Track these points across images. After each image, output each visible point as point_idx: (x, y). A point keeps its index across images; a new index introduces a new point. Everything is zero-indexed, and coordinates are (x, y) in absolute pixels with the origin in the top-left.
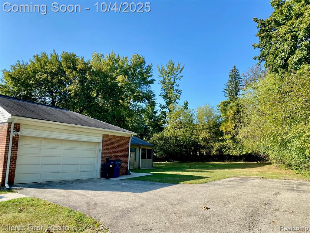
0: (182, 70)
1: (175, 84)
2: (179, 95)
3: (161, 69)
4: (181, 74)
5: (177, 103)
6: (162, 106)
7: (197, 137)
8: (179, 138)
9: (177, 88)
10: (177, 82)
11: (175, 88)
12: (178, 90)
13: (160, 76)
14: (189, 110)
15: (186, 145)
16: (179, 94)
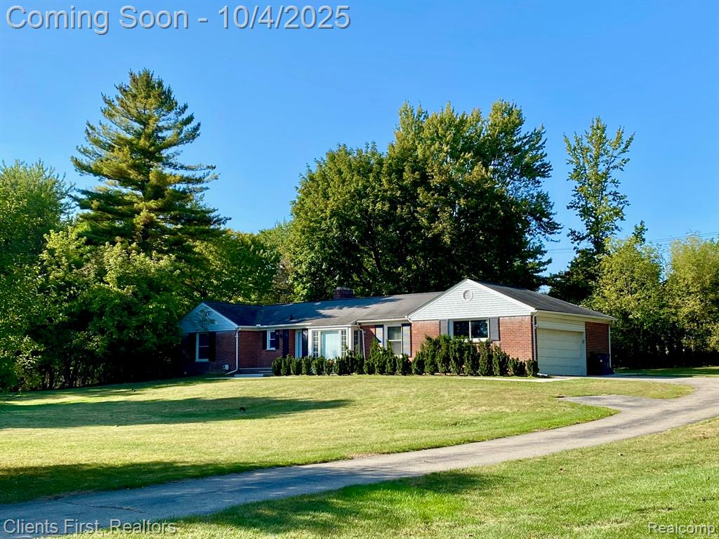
0: (626, 147)
1: (609, 180)
2: (621, 206)
3: (574, 143)
4: (625, 156)
5: (616, 228)
6: (576, 234)
7: (673, 310)
8: (631, 314)
9: (614, 189)
10: (614, 174)
11: (610, 188)
12: (616, 193)
13: (571, 161)
14: (647, 243)
15: (647, 329)
16: (621, 204)
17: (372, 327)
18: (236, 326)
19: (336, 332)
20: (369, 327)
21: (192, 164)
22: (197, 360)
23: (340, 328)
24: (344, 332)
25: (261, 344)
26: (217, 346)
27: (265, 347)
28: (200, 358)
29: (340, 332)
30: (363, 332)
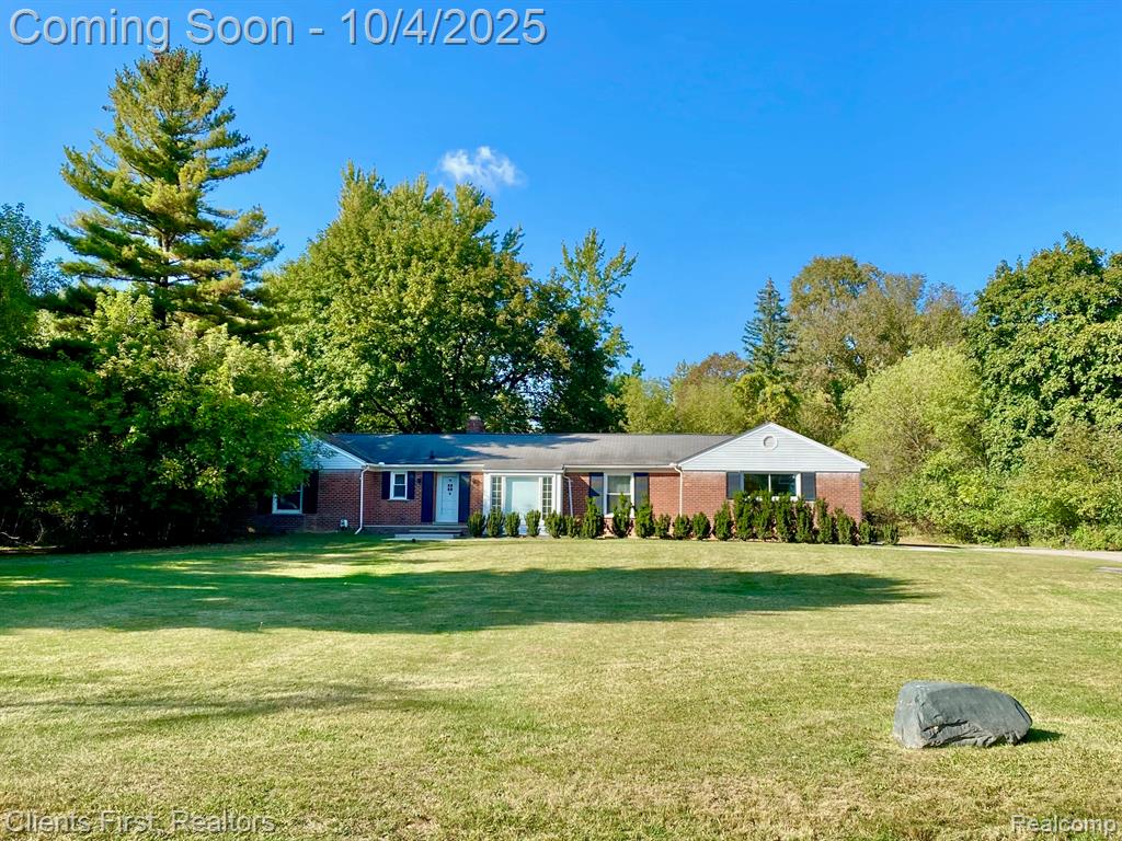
17: (585, 475)
18: (363, 463)
19: (536, 479)
20: (579, 474)
21: (227, 209)
22: (275, 510)
23: (541, 474)
24: (547, 480)
25: (379, 490)
26: (320, 491)
27: (386, 495)
28: (279, 507)
29: (541, 480)
30: (570, 481)
